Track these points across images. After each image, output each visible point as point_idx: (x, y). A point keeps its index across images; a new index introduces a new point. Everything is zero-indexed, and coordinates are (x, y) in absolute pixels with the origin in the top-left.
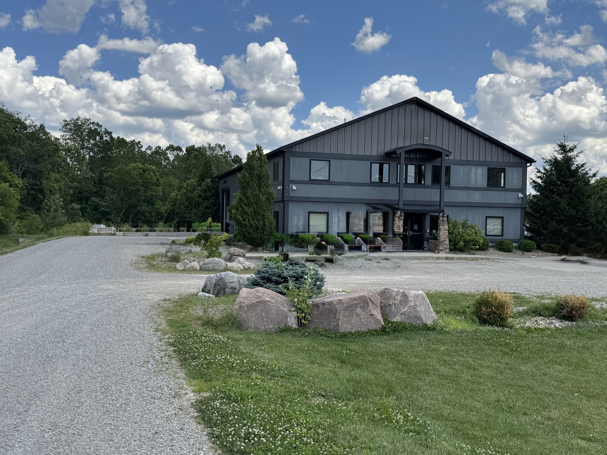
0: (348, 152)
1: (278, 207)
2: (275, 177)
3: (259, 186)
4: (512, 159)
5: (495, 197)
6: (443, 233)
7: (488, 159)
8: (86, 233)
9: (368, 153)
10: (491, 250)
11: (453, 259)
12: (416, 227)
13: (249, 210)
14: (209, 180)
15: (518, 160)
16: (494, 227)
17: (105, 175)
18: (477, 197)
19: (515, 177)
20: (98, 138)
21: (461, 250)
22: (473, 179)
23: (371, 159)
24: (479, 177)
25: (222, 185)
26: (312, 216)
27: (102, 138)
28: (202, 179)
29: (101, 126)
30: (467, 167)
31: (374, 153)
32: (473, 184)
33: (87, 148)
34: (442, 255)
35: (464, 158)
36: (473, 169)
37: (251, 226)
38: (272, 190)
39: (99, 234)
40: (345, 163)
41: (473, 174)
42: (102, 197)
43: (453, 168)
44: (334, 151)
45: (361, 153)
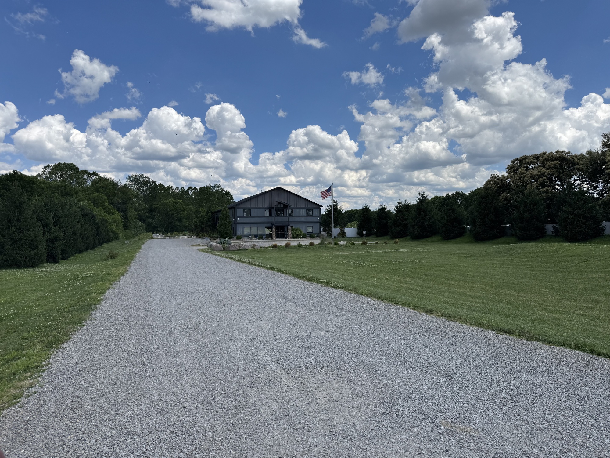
0: (256, 206)
1: (234, 226)
2: (233, 216)
3: (226, 219)
4: (315, 206)
5: (310, 219)
6: (290, 232)
7: (306, 206)
8: (152, 238)
9: (264, 206)
10: (308, 237)
11: (293, 240)
12: (282, 231)
13: (223, 227)
14: (210, 213)
15: (317, 206)
16: (310, 230)
17: (154, 206)
18: (303, 219)
19: (316, 212)
20: (148, 185)
21: (296, 238)
22: (301, 213)
23: (265, 209)
24: (303, 213)
25: (216, 216)
26: (245, 228)
27: (151, 185)
28: (207, 213)
29: (149, 179)
30: (299, 209)
31: (266, 206)
32: (301, 215)
33: (143, 191)
34: (289, 239)
35: (298, 206)
36: (301, 210)
37: (224, 233)
38: (231, 220)
39: (158, 238)
40: (256, 210)
42: (153, 219)
43: (294, 210)
44: (252, 206)
45: (261, 206)
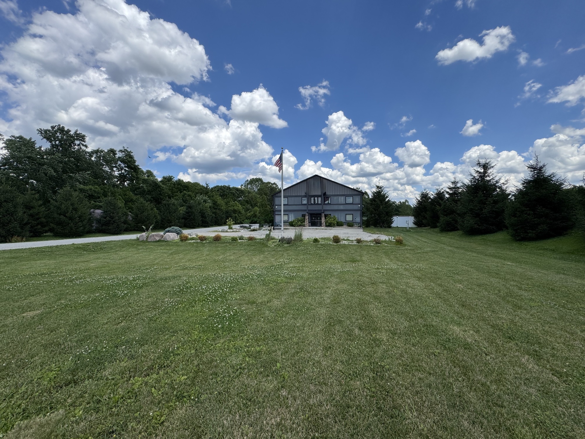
0: (294, 195)
4: (356, 193)
5: (349, 207)
6: (323, 220)
7: (346, 193)
9: (301, 194)
10: (345, 226)
11: (327, 229)
16: (349, 218)
18: (342, 207)
19: (357, 199)
21: (331, 226)
23: (303, 197)
30: (337, 197)
31: (304, 194)
32: (340, 203)
34: (322, 228)
35: (336, 194)
36: (340, 197)
40: (293, 198)
41: (340, 199)
44: (289, 195)
45: (298, 194)
